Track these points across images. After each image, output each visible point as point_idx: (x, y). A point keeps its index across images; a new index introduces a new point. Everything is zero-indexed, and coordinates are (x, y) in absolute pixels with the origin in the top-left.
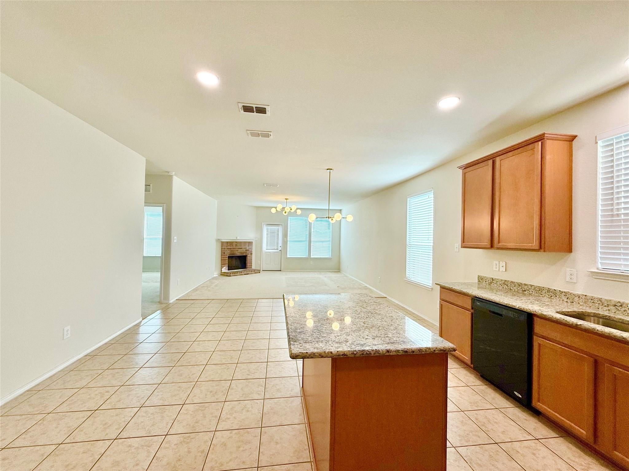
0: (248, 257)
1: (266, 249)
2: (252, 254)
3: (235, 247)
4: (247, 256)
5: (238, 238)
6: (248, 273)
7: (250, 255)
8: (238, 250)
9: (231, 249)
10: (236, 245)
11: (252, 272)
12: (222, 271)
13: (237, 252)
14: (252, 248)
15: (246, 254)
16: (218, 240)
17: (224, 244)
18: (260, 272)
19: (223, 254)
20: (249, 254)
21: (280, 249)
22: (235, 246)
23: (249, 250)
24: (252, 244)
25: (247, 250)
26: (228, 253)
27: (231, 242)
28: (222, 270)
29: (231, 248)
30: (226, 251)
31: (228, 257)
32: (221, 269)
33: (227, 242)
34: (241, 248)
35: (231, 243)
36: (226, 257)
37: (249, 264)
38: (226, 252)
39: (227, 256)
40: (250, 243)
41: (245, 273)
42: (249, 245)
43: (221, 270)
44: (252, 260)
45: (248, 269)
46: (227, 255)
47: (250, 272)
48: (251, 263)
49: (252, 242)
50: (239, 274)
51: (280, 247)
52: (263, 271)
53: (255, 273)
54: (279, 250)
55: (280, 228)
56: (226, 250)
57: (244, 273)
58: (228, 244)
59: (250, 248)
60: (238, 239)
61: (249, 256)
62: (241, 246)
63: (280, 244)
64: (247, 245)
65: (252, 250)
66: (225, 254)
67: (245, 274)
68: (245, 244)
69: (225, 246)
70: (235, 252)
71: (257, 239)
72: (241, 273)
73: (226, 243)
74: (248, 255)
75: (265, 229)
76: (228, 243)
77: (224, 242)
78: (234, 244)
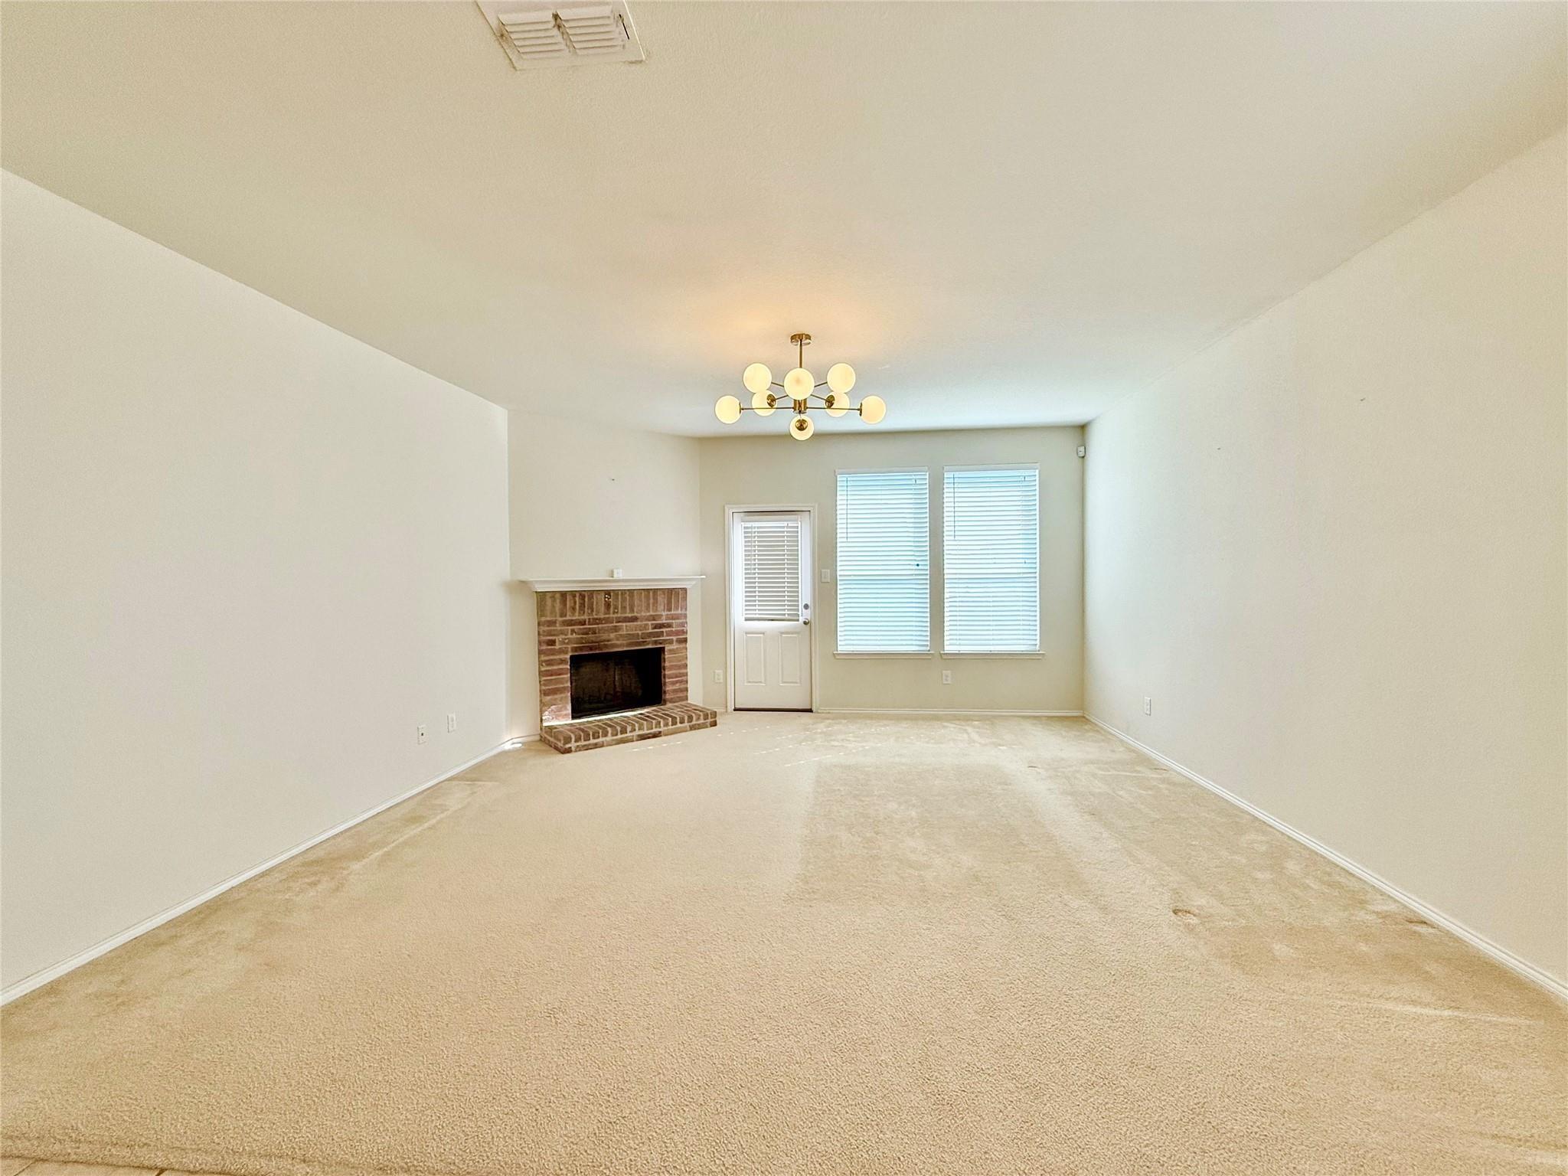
0: (667, 656)
1: (747, 620)
2: (685, 641)
3: (602, 616)
4: (664, 648)
5: (619, 574)
6: (655, 730)
7: (675, 646)
8: (616, 629)
9: (583, 623)
10: (608, 605)
11: (679, 725)
12: (545, 724)
13: (612, 636)
14: (685, 616)
15: (656, 642)
16: (518, 587)
17: (549, 602)
18: (714, 724)
19: (546, 645)
20: (671, 642)
21: (805, 615)
22: (603, 609)
23: (669, 625)
24: (685, 598)
25: (662, 626)
26: (570, 641)
27: (582, 594)
28: (544, 718)
29: (585, 617)
30: (562, 633)
31: (571, 657)
32: (542, 712)
33: (563, 594)
34: (635, 619)
35: (583, 598)
36: (562, 661)
37: (674, 683)
38: (558, 639)
39: (568, 656)
40: (675, 596)
41: (641, 732)
42: (669, 602)
43: (542, 720)
44: (686, 666)
45: (669, 705)
46: (562, 651)
47: (666, 725)
48: (681, 682)
49: (685, 590)
50: (609, 738)
51: (806, 607)
52: (735, 710)
53: (692, 728)
54: (801, 619)
55: (804, 530)
56: (558, 627)
57: (638, 732)
58: (569, 604)
59: (677, 617)
60: (616, 576)
61: (671, 651)
62: (632, 611)
63: (805, 595)
64: (662, 599)
65: (683, 625)
66: (557, 646)
67: (643, 737)
68: (651, 601)
69: (553, 612)
70: (605, 636)
71: (704, 577)
72: (624, 731)
73: (558, 595)
74: (667, 648)
75: (738, 533)
76: (569, 597)
77: (549, 595)
78: (599, 602)
